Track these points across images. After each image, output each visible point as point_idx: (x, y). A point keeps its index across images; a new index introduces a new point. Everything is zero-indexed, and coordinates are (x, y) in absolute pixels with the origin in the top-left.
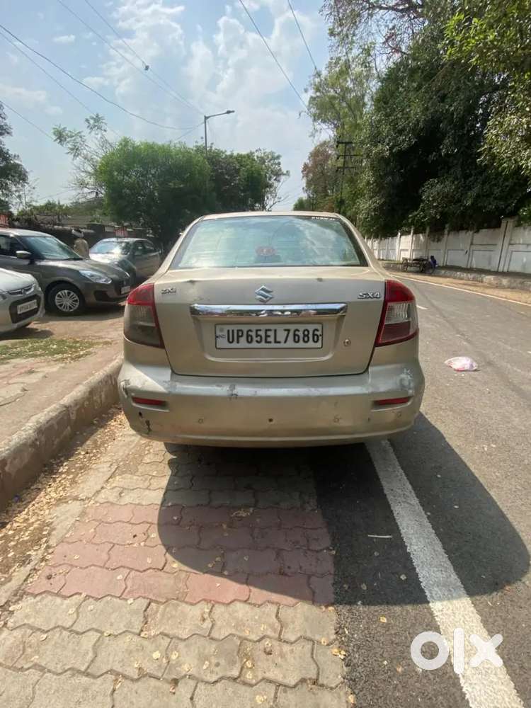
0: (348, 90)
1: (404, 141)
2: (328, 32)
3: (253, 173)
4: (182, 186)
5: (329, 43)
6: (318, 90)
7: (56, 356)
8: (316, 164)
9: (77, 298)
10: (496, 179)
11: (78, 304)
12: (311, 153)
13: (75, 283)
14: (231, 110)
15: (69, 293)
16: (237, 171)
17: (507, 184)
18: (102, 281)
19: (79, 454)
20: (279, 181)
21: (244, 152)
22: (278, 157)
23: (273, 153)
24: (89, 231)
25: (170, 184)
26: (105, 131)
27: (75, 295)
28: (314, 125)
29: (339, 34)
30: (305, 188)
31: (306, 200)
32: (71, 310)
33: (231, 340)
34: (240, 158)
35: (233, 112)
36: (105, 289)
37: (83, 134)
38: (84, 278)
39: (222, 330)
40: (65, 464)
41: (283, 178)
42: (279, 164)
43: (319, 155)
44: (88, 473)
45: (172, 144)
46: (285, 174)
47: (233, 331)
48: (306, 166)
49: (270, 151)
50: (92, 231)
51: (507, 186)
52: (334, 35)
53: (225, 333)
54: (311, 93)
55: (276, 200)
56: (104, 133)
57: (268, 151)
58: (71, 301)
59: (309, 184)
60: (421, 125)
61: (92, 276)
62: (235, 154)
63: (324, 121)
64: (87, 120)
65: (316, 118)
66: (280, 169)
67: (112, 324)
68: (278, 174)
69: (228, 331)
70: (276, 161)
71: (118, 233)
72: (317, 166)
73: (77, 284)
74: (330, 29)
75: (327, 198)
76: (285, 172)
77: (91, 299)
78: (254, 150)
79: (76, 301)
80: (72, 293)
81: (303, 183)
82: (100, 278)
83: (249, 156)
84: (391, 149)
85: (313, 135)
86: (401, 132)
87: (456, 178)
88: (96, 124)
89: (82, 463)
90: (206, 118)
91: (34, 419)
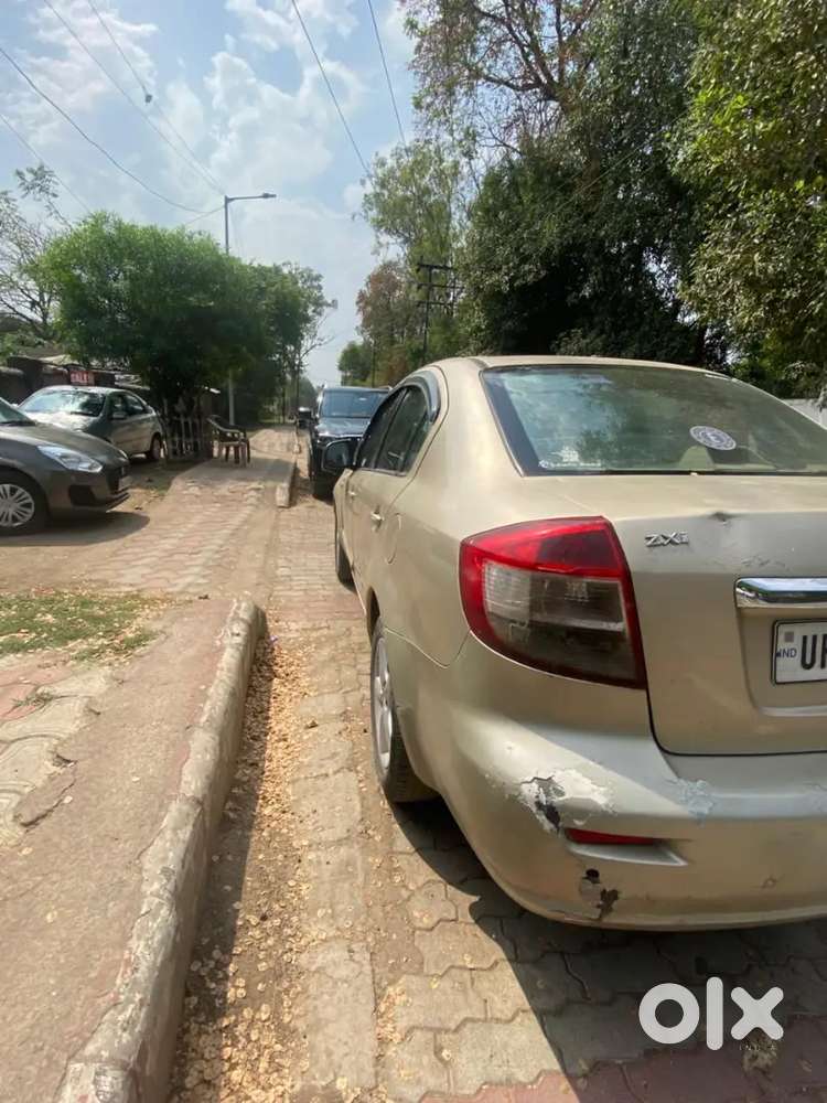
0: (427, 191)
1: (530, 271)
2: (412, 101)
3: (285, 298)
4: (212, 304)
5: (414, 117)
6: (383, 184)
7: (71, 644)
8: (378, 293)
9: (30, 500)
10: (657, 336)
11: (31, 511)
12: (369, 277)
13: (26, 471)
14: (271, 193)
15: (13, 491)
16: (262, 291)
17: (673, 344)
18: (83, 467)
19: (247, 926)
20: (320, 314)
21: (268, 264)
22: (318, 278)
23: (311, 270)
24: (12, 370)
25: (191, 299)
26: (55, 196)
27: (27, 494)
28: (377, 237)
29: (429, 106)
30: (361, 328)
31: (363, 346)
32: (17, 524)
33: (808, 661)
34: (262, 272)
35: (273, 196)
36: (89, 483)
37: (9, 195)
38: (50, 461)
39: (789, 638)
40: (232, 968)
41: (326, 310)
42: (320, 288)
43: (382, 281)
44: (305, 990)
45: (187, 232)
46: (329, 305)
47: (815, 638)
48: (362, 296)
49: (304, 267)
50: (18, 371)
51: (674, 348)
52: (421, 108)
53: (797, 644)
54: (370, 189)
55: (316, 341)
56: (53, 199)
57: (302, 266)
58: (18, 505)
59: (367, 322)
60: (556, 251)
61: (64, 456)
62: (255, 265)
63: (388, 231)
64: (19, 174)
65: (379, 224)
66: (321, 297)
67: (115, 554)
68: (319, 303)
69: (805, 638)
70: (315, 284)
71: (76, 377)
72: (378, 297)
73: (32, 473)
74: (415, 98)
75: (396, 346)
76: (330, 302)
77: (62, 502)
78: (279, 263)
79: (28, 505)
80: (21, 490)
81: (358, 320)
82: (80, 461)
83: (277, 270)
84: (512, 280)
85: (376, 252)
86: (525, 259)
87: (602, 332)
88: (39, 182)
89: (270, 956)
90: (228, 200)
91: (151, 864)
